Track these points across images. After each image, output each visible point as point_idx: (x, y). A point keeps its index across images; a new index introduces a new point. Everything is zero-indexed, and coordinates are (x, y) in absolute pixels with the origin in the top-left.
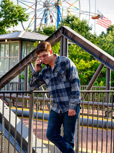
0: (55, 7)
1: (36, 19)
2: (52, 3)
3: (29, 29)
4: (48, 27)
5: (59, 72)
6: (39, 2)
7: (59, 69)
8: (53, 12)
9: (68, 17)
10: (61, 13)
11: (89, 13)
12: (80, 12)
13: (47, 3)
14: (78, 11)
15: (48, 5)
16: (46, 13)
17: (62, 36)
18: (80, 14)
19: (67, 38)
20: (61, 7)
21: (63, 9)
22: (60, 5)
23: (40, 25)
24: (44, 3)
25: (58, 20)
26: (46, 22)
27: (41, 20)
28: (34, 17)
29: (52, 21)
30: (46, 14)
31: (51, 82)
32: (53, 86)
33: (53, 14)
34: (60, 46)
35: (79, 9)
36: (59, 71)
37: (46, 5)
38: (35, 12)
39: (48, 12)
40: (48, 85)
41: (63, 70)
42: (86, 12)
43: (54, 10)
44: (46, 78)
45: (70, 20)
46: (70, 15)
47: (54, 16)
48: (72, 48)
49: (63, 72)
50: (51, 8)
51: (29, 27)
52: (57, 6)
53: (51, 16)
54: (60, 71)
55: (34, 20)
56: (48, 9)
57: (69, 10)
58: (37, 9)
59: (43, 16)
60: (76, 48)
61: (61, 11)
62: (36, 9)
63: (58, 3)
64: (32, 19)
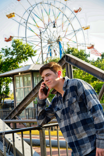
0: (57, 42)
1: (42, 54)
2: (55, 40)
3: (38, 63)
4: (53, 59)
5: (70, 100)
6: (44, 40)
7: (69, 96)
8: (56, 47)
9: (69, 49)
10: (62, 47)
11: (85, 44)
12: (77, 44)
13: (50, 40)
14: (76, 44)
15: (51, 42)
16: (50, 48)
17: (66, 63)
18: (78, 46)
19: (71, 64)
20: (62, 43)
21: (64, 44)
22: (60, 41)
23: (46, 59)
24: (48, 41)
25: (61, 53)
26: (51, 55)
27: (47, 55)
28: (41, 53)
29: (56, 55)
30: (51, 50)
31: (63, 115)
32: (66, 120)
33: (56, 49)
34: (65, 73)
35: (76, 42)
36: (69, 98)
37: (50, 42)
38: (41, 49)
39: (52, 48)
40: (61, 119)
41: (74, 97)
42: (83, 44)
43: (56, 45)
44: (57, 110)
45: (70, 52)
46: (69, 48)
47: (57, 50)
48: (76, 73)
49: (75, 99)
50: (54, 44)
51: (38, 61)
52: (58, 41)
53: (54, 51)
54: (71, 98)
55: (41, 55)
56: (51, 45)
57: (68, 44)
58: (43, 46)
59: (48, 51)
60: (79, 73)
61: (62, 45)
62: (41, 46)
63: (59, 40)
64: (40, 54)
